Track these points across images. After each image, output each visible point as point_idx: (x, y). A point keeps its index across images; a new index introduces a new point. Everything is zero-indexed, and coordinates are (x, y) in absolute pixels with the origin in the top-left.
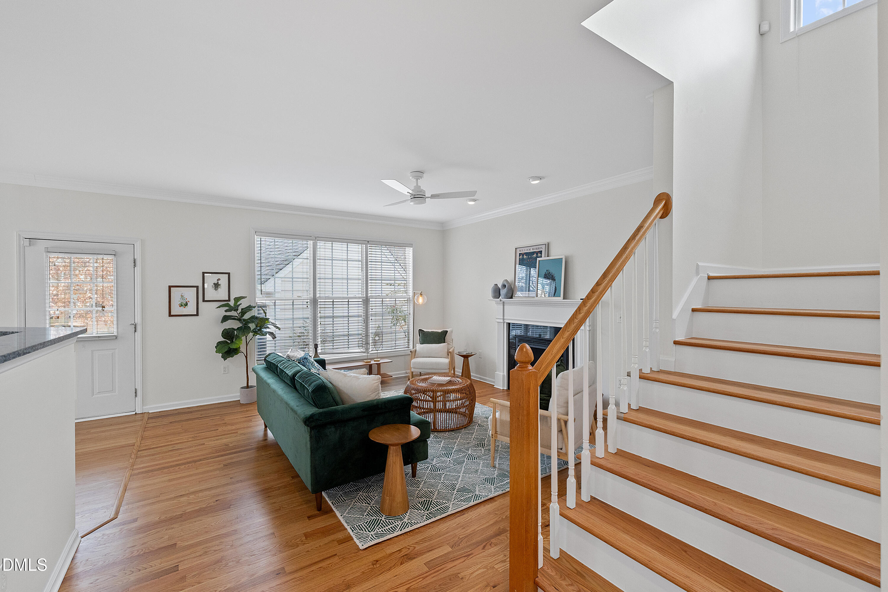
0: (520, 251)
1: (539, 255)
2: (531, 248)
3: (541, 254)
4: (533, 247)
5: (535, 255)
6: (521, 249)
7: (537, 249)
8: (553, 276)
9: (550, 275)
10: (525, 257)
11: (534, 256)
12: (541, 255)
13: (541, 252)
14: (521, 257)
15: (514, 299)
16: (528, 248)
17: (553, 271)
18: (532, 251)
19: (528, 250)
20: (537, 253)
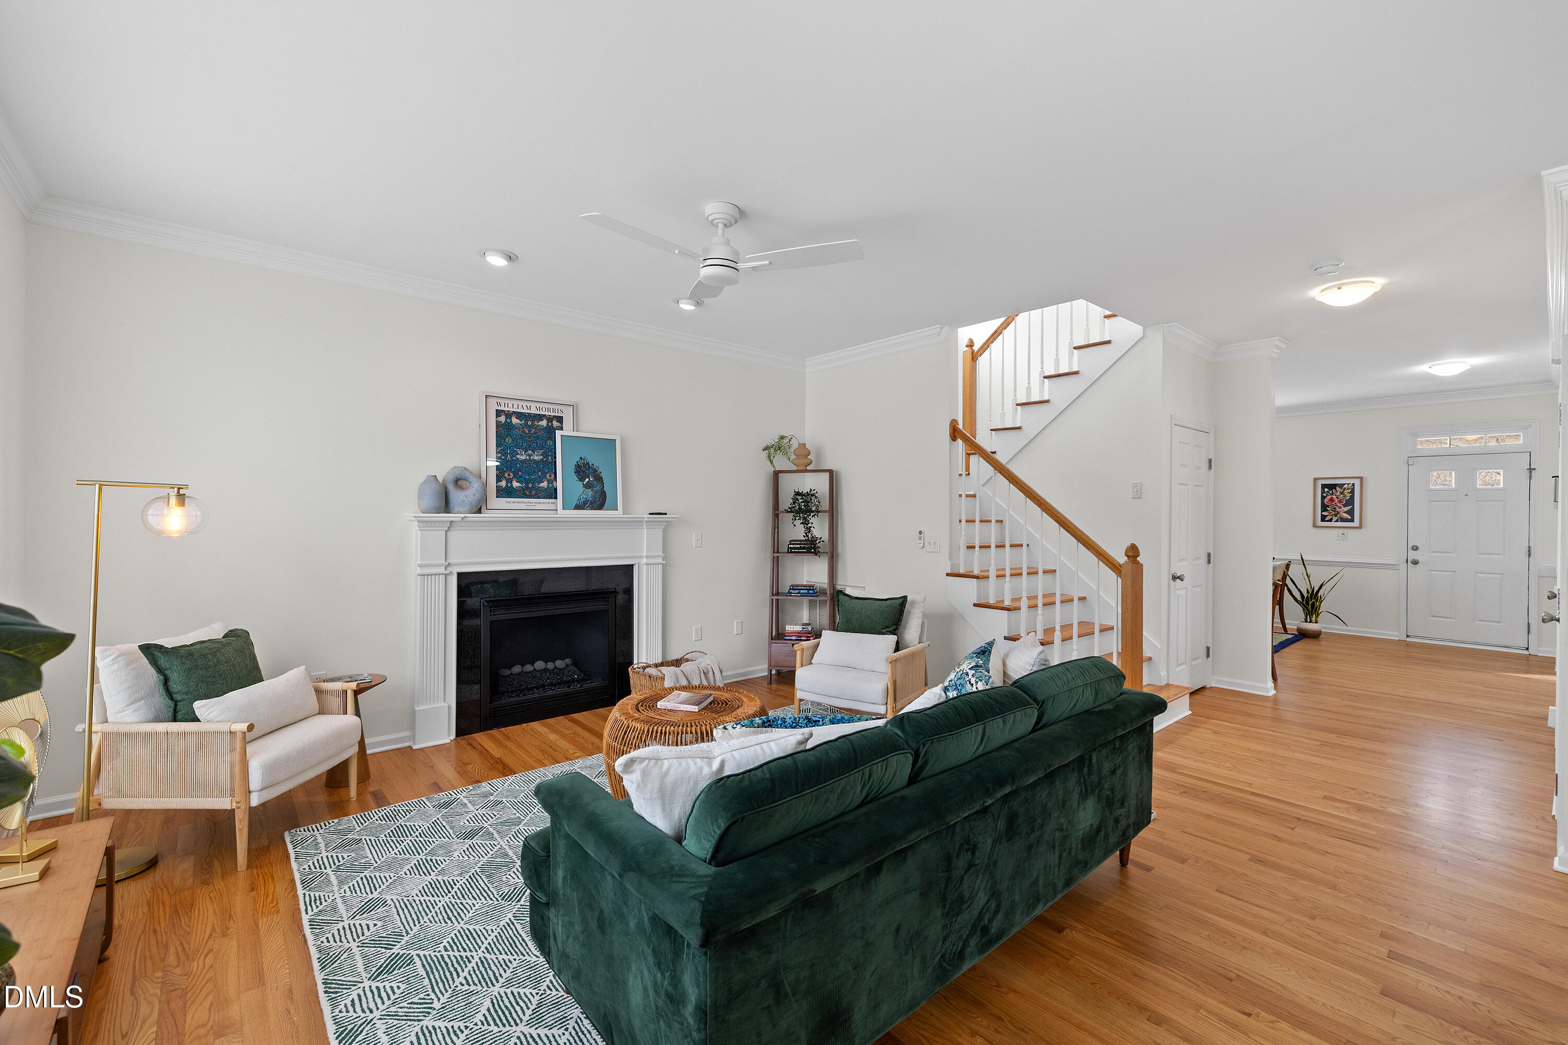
0: (499, 404)
1: (555, 424)
2: (533, 405)
3: (562, 423)
4: (538, 405)
5: (544, 423)
6: (502, 401)
7: (549, 410)
8: (595, 471)
9: (589, 467)
10: (515, 421)
11: (541, 423)
12: (558, 424)
13: (560, 419)
14: (502, 419)
15: (485, 515)
16: (525, 404)
17: (595, 460)
18: (533, 411)
19: (525, 407)
20: (550, 419)
